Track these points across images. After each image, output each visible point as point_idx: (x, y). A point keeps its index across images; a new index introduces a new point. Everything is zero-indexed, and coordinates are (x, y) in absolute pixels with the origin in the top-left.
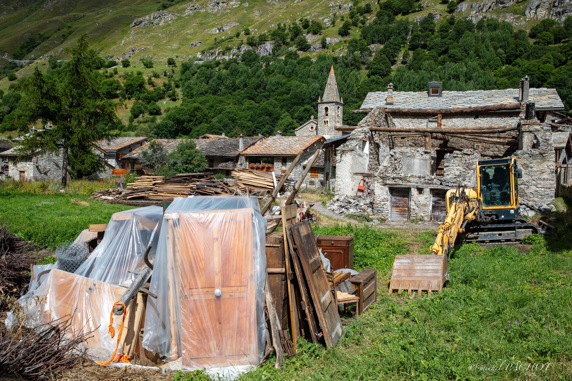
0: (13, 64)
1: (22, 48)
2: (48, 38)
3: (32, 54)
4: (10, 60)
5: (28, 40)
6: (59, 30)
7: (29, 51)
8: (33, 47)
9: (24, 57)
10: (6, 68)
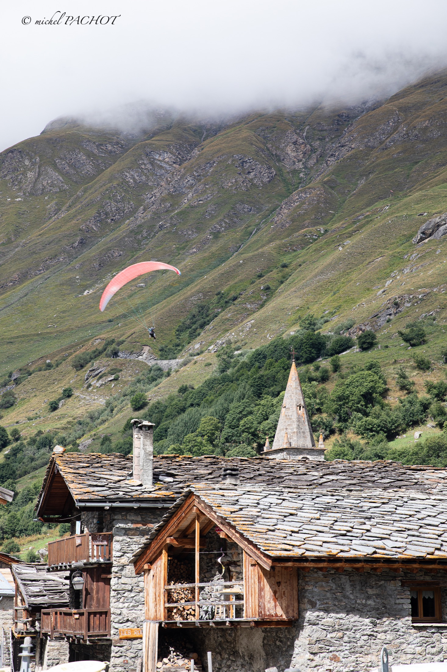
0: (155, 370)
1: (180, 331)
2: (235, 299)
3: (196, 343)
4: (151, 363)
5: (195, 311)
6: (260, 276)
7: (193, 336)
8: (202, 326)
9: (181, 350)
10: (139, 381)
